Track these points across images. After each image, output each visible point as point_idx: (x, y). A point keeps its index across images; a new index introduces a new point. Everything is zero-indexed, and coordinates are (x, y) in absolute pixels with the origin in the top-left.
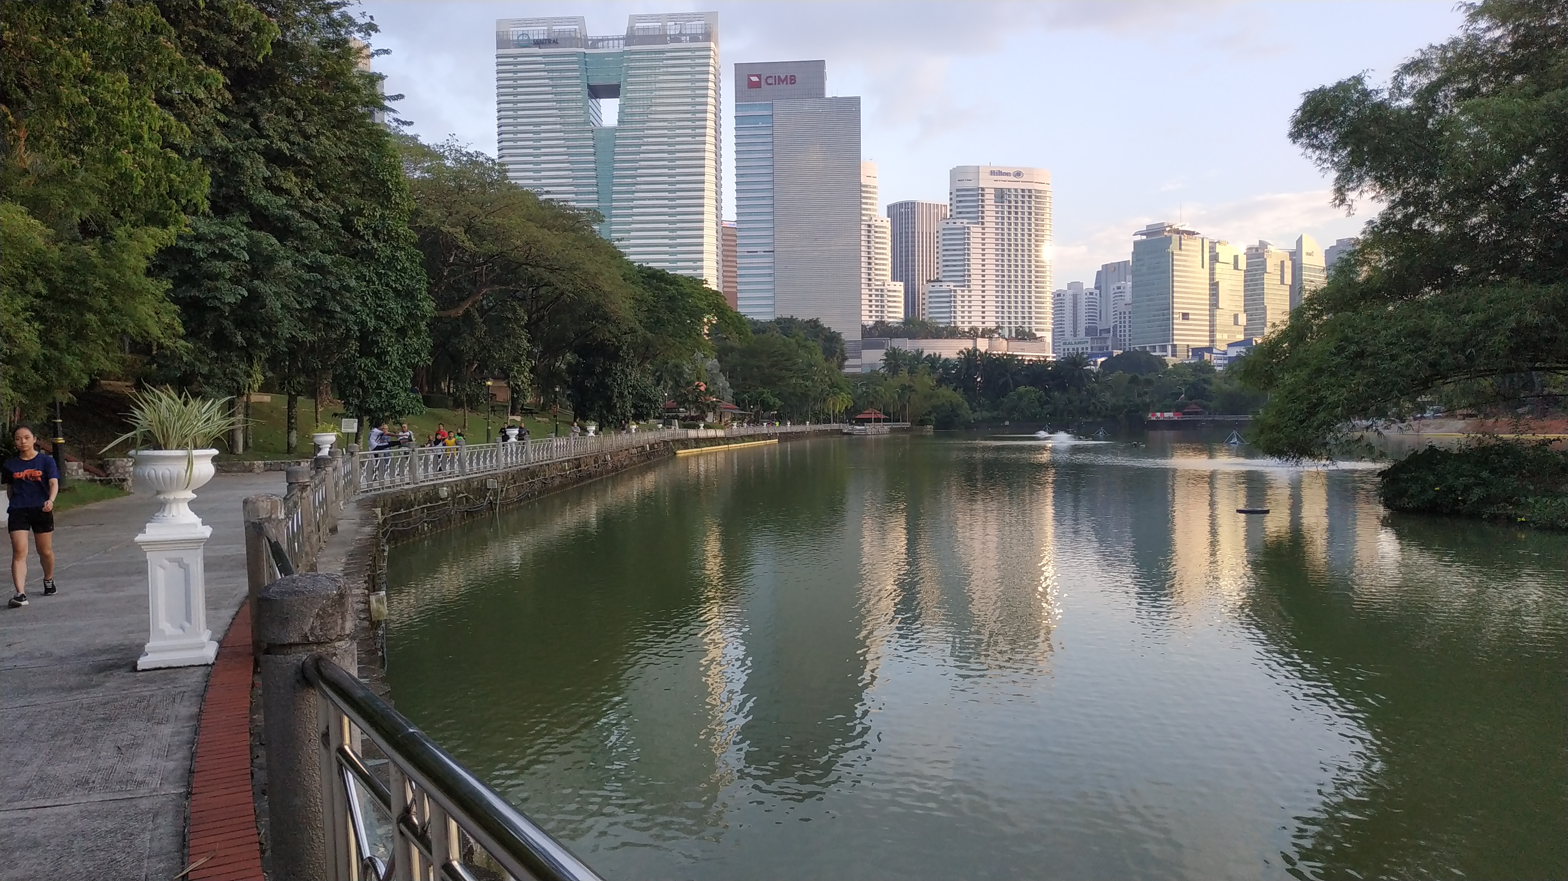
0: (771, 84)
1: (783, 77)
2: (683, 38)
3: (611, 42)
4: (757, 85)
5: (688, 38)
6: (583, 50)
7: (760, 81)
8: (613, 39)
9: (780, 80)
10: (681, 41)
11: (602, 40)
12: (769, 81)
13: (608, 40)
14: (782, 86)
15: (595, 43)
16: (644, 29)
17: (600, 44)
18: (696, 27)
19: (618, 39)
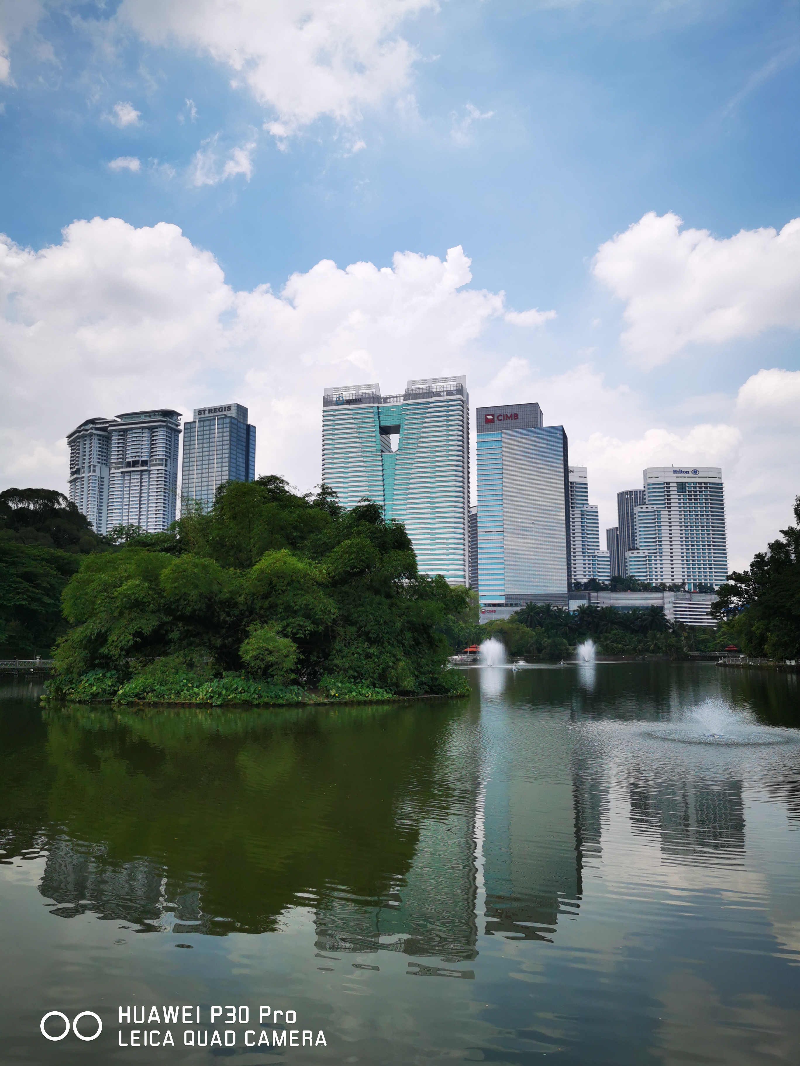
0: (501, 420)
1: (509, 415)
2: (442, 394)
3: (395, 399)
4: (492, 421)
5: (445, 393)
6: (376, 405)
7: (493, 419)
8: (397, 397)
9: (507, 417)
10: (441, 396)
11: (390, 398)
12: (500, 418)
13: (393, 397)
14: (509, 421)
15: (385, 400)
16: (416, 389)
17: (388, 401)
18: (450, 386)
19: (400, 397)
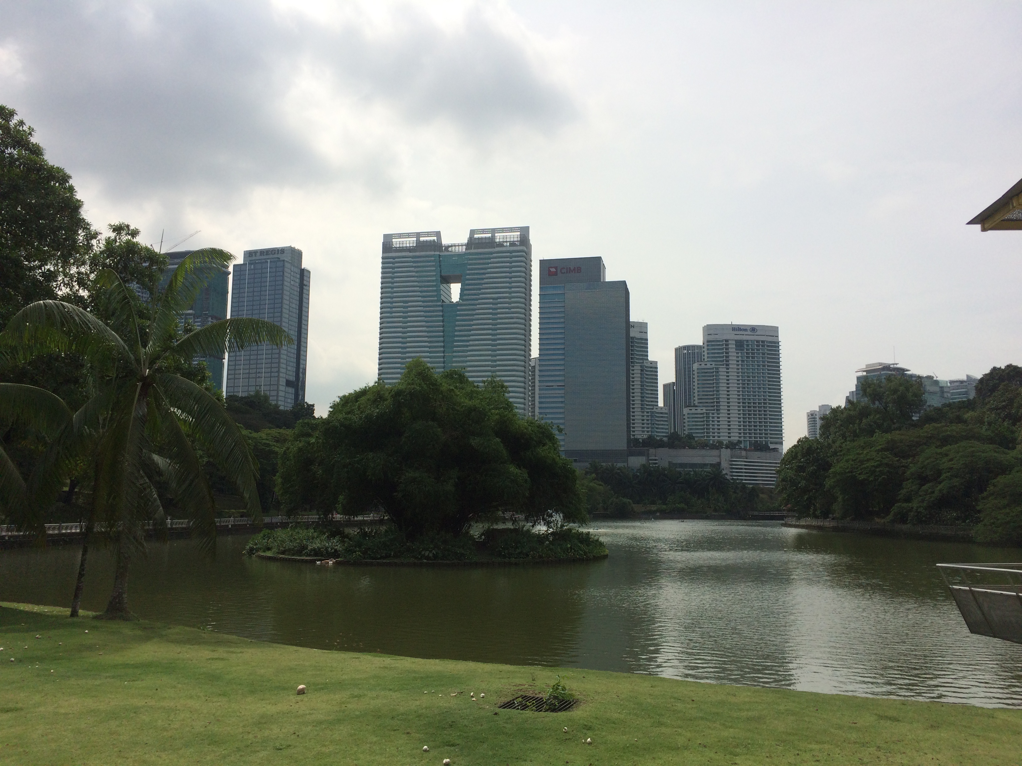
1: (572, 269)
4: (556, 274)
5: (508, 244)
6: (438, 253)
7: (557, 272)
8: (459, 246)
9: (570, 271)
10: (504, 246)
11: (451, 246)
12: (563, 271)
13: (455, 246)
14: (572, 274)
15: (447, 247)
16: (479, 238)
17: (450, 249)
18: (515, 236)
19: (462, 245)
